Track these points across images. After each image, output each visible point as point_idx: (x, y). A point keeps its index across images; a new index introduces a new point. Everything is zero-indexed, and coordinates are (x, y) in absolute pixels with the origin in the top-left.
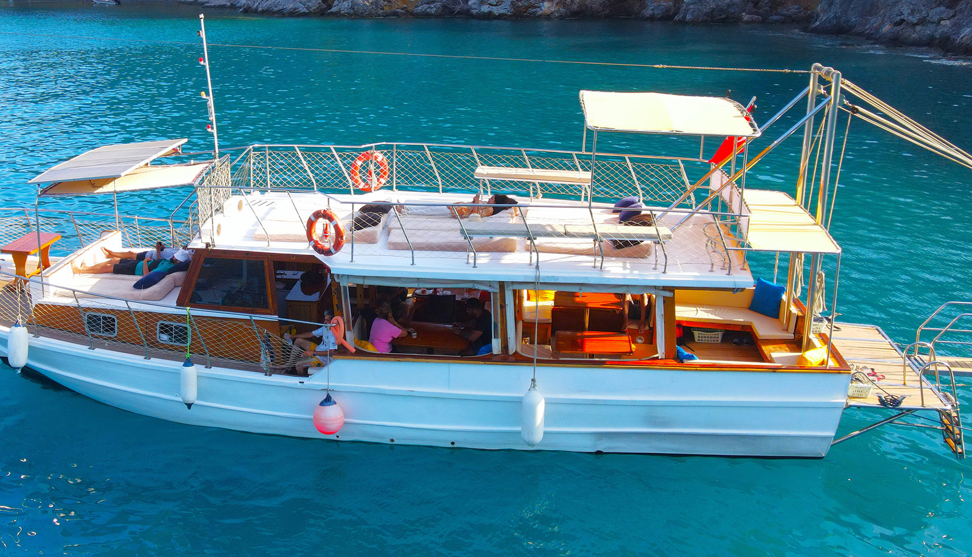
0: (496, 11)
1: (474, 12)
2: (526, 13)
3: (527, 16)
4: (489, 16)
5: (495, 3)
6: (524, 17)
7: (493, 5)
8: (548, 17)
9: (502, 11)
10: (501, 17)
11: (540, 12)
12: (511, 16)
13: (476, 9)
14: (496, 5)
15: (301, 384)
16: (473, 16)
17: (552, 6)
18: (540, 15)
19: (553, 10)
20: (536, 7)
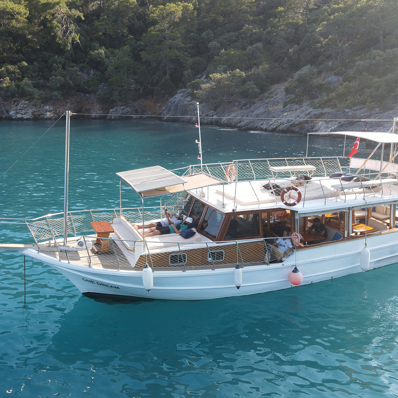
0: (25, 117)
1: (14, 117)
2: (39, 117)
3: (40, 119)
4: (22, 119)
5: (24, 113)
6: (39, 119)
7: (23, 114)
8: (50, 119)
9: (28, 117)
10: (27, 119)
11: (46, 117)
12: (32, 119)
13: (14, 116)
14: (24, 114)
15: (283, 266)
16: (13, 119)
17: (51, 114)
18: (46, 118)
19: (52, 116)
20: (43, 115)
